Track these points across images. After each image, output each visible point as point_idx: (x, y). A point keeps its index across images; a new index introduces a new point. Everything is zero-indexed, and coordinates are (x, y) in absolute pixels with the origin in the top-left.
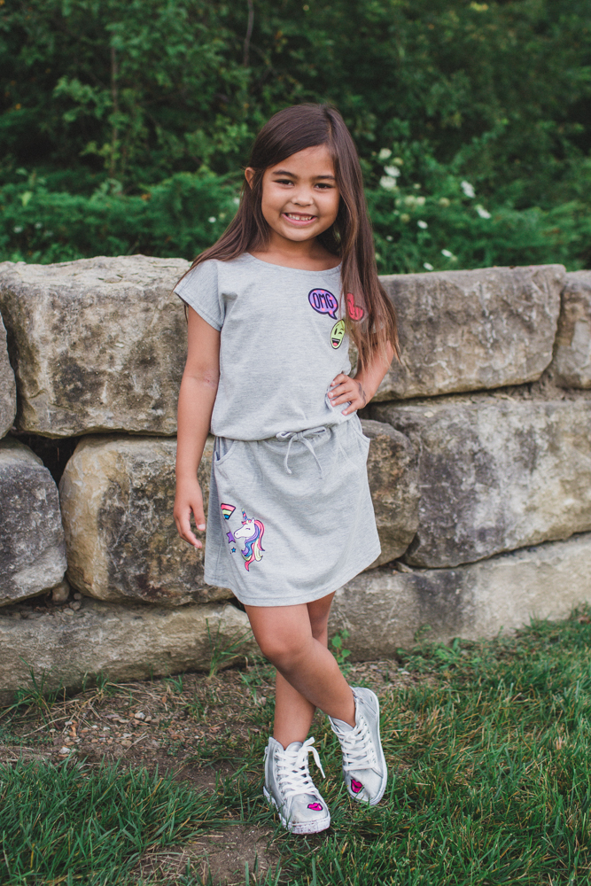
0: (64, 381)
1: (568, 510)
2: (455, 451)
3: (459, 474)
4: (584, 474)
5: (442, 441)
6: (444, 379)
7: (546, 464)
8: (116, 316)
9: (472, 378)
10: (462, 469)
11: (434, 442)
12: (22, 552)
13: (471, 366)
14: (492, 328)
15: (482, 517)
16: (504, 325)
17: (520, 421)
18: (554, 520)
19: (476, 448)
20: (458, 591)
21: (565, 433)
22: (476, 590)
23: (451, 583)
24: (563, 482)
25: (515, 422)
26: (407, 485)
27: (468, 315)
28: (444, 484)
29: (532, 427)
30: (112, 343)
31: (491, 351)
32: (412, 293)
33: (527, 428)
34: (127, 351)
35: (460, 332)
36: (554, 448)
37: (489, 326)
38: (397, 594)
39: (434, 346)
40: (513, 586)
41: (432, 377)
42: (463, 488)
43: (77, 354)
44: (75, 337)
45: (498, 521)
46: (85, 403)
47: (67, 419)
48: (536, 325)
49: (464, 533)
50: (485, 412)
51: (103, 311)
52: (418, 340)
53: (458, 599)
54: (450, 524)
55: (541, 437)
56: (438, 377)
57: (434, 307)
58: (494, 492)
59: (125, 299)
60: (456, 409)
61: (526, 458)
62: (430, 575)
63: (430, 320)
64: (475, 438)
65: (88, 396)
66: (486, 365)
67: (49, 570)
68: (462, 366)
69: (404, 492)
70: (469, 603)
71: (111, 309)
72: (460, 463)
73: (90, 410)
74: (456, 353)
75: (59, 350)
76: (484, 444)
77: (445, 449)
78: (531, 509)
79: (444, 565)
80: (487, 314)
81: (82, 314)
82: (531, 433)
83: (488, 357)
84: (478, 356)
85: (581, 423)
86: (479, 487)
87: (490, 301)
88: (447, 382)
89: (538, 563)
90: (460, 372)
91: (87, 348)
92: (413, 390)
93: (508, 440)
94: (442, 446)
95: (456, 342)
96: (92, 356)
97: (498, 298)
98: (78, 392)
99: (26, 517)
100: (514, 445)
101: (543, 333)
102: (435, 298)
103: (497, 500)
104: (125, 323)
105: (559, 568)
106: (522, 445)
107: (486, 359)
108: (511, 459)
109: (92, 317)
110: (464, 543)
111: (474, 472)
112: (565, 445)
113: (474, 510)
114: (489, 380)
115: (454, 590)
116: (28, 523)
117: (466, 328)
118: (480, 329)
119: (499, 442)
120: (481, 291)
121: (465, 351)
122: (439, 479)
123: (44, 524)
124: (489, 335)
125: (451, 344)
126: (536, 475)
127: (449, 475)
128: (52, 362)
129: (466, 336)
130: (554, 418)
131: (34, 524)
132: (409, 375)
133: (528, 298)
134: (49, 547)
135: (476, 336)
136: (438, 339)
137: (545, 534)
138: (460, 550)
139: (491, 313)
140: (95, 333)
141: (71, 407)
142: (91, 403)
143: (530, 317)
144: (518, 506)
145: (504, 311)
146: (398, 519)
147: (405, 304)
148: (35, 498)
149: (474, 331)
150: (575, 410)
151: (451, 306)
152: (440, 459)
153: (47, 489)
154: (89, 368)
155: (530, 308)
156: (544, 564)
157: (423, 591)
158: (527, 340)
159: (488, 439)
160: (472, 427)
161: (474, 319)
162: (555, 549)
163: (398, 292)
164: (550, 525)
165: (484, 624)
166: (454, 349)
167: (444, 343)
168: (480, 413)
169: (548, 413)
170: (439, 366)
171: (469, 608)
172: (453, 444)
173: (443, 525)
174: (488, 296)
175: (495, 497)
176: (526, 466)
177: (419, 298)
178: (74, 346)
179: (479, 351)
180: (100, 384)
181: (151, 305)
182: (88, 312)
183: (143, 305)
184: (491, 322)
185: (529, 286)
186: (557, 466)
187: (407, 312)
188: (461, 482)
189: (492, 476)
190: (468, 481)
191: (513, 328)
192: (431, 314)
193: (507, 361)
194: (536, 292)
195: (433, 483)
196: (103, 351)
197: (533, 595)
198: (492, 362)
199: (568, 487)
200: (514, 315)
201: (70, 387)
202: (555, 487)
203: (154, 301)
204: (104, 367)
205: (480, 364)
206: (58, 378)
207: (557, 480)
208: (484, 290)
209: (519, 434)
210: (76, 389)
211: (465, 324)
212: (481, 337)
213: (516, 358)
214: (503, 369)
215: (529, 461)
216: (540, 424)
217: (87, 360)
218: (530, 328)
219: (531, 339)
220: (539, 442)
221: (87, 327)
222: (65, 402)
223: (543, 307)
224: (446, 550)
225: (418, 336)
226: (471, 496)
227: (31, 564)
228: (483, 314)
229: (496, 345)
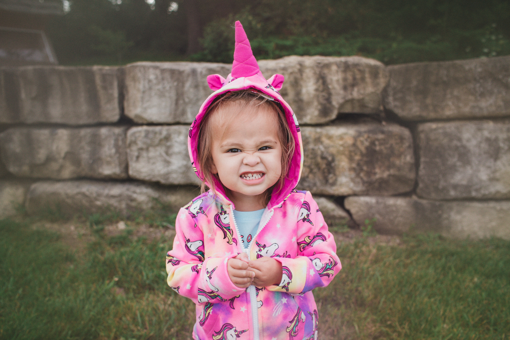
15: (459, 178)
16: (489, 85)
19: (459, 144)
53: (440, 216)
60: (451, 127)
62: (424, 202)
64: (460, 140)
78: (493, 180)
82: (496, 139)
92: (432, 115)
119: (474, 142)
132: (431, 108)
157: (417, 207)
168: (464, 128)
190: (453, 160)
220: (501, 145)
229: (482, 95)
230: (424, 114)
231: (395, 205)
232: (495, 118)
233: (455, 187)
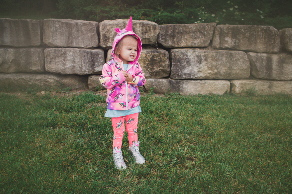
0: (104, 38)
1: (210, 73)
2: (182, 58)
3: (182, 62)
4: (214, 66)
5: (179, 55)
6: (183, 44)
7: (204, 63)
8: (112, 28)
9: (189, 44)
10: (183, 61)
11: (177, 56)
12: (96, 65)
13: (189, 42)
14: (195, 35)
15: (186, 71)
16: (198, 34)
17: (198, 53)
18: (206, 75)
19: (187, 57)
20: (179, 84)
21: (209, 57)
22: (184, 85)
24: (208, 67)
25: (197, 53)
27: (190, 32)
28: (178, 64)
29: (201, 55)
30: (111, 32)
31: (194, 39)
32: (178, 27)
33: (199, 55)
34: (113, 34)
35: (188, 35)
36: (206, 60)
37: (194, 34)
38: (165, 82)
39: (182, 38)
40: (194, 86)
41: (181, 43)
42: (183, 65)
43: (106, 34)
44: (106, 31)
45: (190, 72)
46: (107, 42)
47: (105, 44)
48: (206, 35)
49: (181, 73)
50: (190, 51)
51: (110, 27)
52: (178, 36)
53: (179, 86)
54: (178, 71)
55: (203, 57)
56: (182, 44)
57: (182, 30)
58: (190, 67)
59: (113, 25)
60: (183, 50)
61: (199, 61)
62: (173, 80)
63: (181, 32)
64: (187, 56)
65: (108, 41)
66: (193, 42)
68: (187, 42)
70: (182, 87)
71: (111, 26)
72: (182, 60)
73: (108, 43)
74: (186, 39)
75: (103, 33)
76: (189, 57)
77: (179, 57)
78: (199, 71)
79: (177, 79)
80: (194, 32)
82: (200, 56)
83: (193, 40)
84: (191, 40)
85: (213, 55)
86: (186, 65)
87: (195, 29)
88: (184, 45)
89: (201, 83)
90: (187, 43)
91: (108, 33)
92: (177, 46)
93: (195, 57)
94: (179, 56)
95: (187, 37)
96: (108, 34)
97: (197, 29)
98: (106, 40)
99: (97, 59)
101: (208, 37)
102: (183, 28)
103: (191, 68)
104: (113, 29)
105: (206, 84)
106: (198, 58)
107: (193, 41)
108: (195, 61)
109: (108, 28)
110: (181, 75)
111: (186, 62)
112: (209, 60)
113: (184, 69)
114: (193, 45)
115: (178, 84)
116: (97, 60)
117: (189, 34)
118: (192, 35)
119: (192, 57)
120: (193, 27)
121: (188, 39)
122: (178, 63)
123: (100, 61)
124: (194, 36)
125: (185, 37)
126: (201, 65)
127: (180, 62)
128: (103, 35)
129: (189, 36)
130: (206, 54)
131: (98, 60)
132: (176, 43)
133: (205, 29)
134: (101, 64)
135: (191, 36)
136: (183, 36)
137: (203, 77)
138: (180, 76)
139: (195, 32)
140: (108, 30)
141: (105, 42)
142: (108, 42)
143: (205, 33)
144: (196, 70)
145: (198, 31)
147: (176, 29)
148: (99, 56)
149: (190, 35)
150: (212, 52)
151: (186, 30)
152: (178, 59)
154: (108, 36)
155: (205, 31)
156: (202, 83)
157: (170, 82)
159: (190, 56)
160: (186, 54)
161: (191, 33)
162: (206, 81)
163: (174, 27)
164: (205, 75)
165: (186, 92)
166: (186, 38)
167: (184, 37)
168: (188, 51)
169: (205, 52)
170: (182, 42)
171: (182, 88)
172: (181, 56)
173: (177, 71)
175: (190, 68)
176: (198, 63)
177: (179, 28)
178: (105, 32)
179: (191, 39)
180: (109, 39)
181: (118, 26)
182: (108, 27)
183: (116, 26)
184: (195, 33)
185: (205, 27)
186: (207, 64)
187: (176, 31)
188: (182, 64)
189: (190, 63)
190: (184, 64)
191: (200, 35)
192: (182, 31)
193: (198, 42)
194: (207, 28)
195: (176, 63)
196: (110, 33)
197: (199, 89)
198: (194, 42)
199: (209, 68)
200: (200, 32)
201: (105, 39)
202: (206, 68)
203: (118, 25)
204: (110, 36)
205: (191, 42)
206: (103, 37)
207: (207, 66)
208: (194, 27)
209: (197, 56)
210: (106, 39)
211: (189, 33)
212: (192, 36)
213: (200, 41)
214: (197, 43)
215: (200, 62)
216: (203, 54)
218: (204, 35)
219: (204, 38)
220: (202, 58)
221: (107, 29)
222: (104, 42)
223: (208, 31)
224: (177, 76)
225: (179, 35)
226: (184, 67)
228: (193, 32)
229: (195, 38)
230: (173, 45)
231: (162, 82)
232: (200, 48)
233: (185, 74)
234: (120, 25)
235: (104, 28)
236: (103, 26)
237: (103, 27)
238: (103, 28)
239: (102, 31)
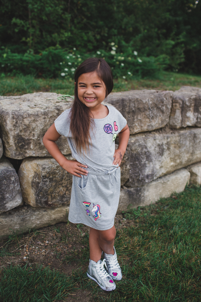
0: (18, 143)
1: (172, 166)
2: (140, 152)
3: (141, 159)
4: (177, 155)
5: (136, 149)
6: (137, 129)
7: (166, 154)
8: (34, 121)
9: (145, 128)
10: (142, 157)
11: (134, 150)
12: (8, 197)
13: (145, 125)
14: (152, 113)
17: (159, 141)
18: (168, 169)
20: (140, 193)
21: (172, 144)
22: (145, 192)
23: (138, 191)
24: (171, 158)
25: (158, 142)
26: (126, 166)
27: (145, 109)
28: (137, 162)
29: (163, 143)
30: (33, 130)
31: (151, 120)
32: (128, 103)
33: (161, 143)
34: (38, 132)
35: (142, 114)
36: (169, 149)
37: (151, 112)
38: (122, 196)
39: (134, 119)
40: (155, 190)
41: (133, 129)
42: (142, 163)
43: (22, 134)
44: (21, 128)
45: (152, 172)
46: (25, 149)
47: (20, 154)
48: (164, 111)
49: (142, 177)
50: (149, 139)
51: (30, 119)
52: (129, 117)
54: (138, 174)
55: (165, 146)
56: (135, 129)
57: (134, 107)
58: (151, 163)
59: (37, 115)
61: (161, 152)
63: (133, 111)
65: (26, 147)
66: (149, 124)
67: (17, 201)
68: (142, 125)
69: (126, 168)
70: (143, 196)
71: (33, 119)
72: (141, 156)
73: (27, 151)
74: (140, 121)
75: (16, 133)
76: (149, 149)
77: (137, 152)
79: (136, 186)
80: (150, 108)
81: (23, 121)
83: (150, 122)
84: (147, 122)
85: (177, 140)
86: (147, 162)
87: (151, 104)
88: (138, 130)
89: (162, 182)
90: (142, 127)
91: (25, 132)
93: (155, 147)
94: (136, 151)
95: (141, 117)
96: (27, 134)
97: (154, 103)
98: (23, 146)
99: (8, 186)
100: (157, 149)
101: (166, 113)
102: (135, 104)
103: (152, 166)
104: (38, 123)
105: (168, 183)
106: (160, 148)
107: (149, 122)
108: (156, 153)
109: (26, 121)
110: (142, 180)
111: (145, 158)
112: (172, 147)
113: (145, 169)
114: (150, 129)
115: (139, 193)
116: (9, 188)
117: (144, 113)
118: (148, 113)
120: (149, 101)
121: (143, 120)
122: (135, 161)
123: (14, 188)
124: (151, 115)
125: (139, 118)
126: (163, 157)
127: (138, 159)
128: (14, 137)
129: (144, 116)
130: (169, 140)
131: (11, 188)
133: (163, 102)
134: (16, 194)
135: (147, 115)
136: (135, 117)
137: (165, 174)
138: (141, 182)
139: (152, 108)
140: (28, 127)
141: (21, 151)
142: (27, 149)
143: (163, 109)
144: (158, 167)
145: (155, 107)
146: (124, 176)
147: (126, 106)
148: (11, 180)
149: (146, 114)
150: (175, 137)
151: (139, 106)
152: (136, 155)
153: (15, 177)
154: (26, 138)
155: (163, 106)
156: (164, 182)
158: (162, 116)
159: (150, 148)
160: (145, 144)
161: (146, 110)
162: (167, 177)
163: (123, 103)
164: (166, 171)
165: (147, 201)
166: (140, 120)
167: (137, 118)
169: (168, 138)
170: (136, 125)
171: (143, 198)
172: (139, 150)
173: (136, 175)
174: (151, 103)
175: (151, 165)
176: (160, 155)
177: (130, 104)
178: (21, 131)
179: (148, 120)
180: (30, 143)
181: (46, 117)
182: (25, 120)
183: (43, 116)
184: (151, 111)
185: (163, 99)
186: (169, 154)
187: (126, 109)
188: (142, 161)
189: (151, 159)
191: (158, 112)
192: (133, 109)
193: (156, 123)
194: (165, 101)
195: (133, 162)
196: (31, 132)
197: (161, 191)
198: (151, 123)
199: (172, 159)
200: (158, 108)
201: (20, 144)
202: (168, 160)
203: (47, 115)
204: (31, 138)
205: (148, 124)
206: (16, 142)
207: (169, 158)
208: (150, 101)
209: (159, 145)
210: (22, 145)
211: (144, 112)
212: (148, 116)
213: (158, 122)
214: (155, 125)
215: (161, 153)
216: (165, 142)
217: (26, 135)
218: (163, 112)
219: (163, 115)
221: (25, 125)
222: (19, 149)
223: (167, 105)
224: (137, 182)
225: (129, 116)
226: (144, 166)
227: (11, 201)
228: (149, 109)
234: (50, 115)
235: (17, 123)
236: (13, 118)
237: (14, 120)
238: (14, 123)
239: (13, 129)
